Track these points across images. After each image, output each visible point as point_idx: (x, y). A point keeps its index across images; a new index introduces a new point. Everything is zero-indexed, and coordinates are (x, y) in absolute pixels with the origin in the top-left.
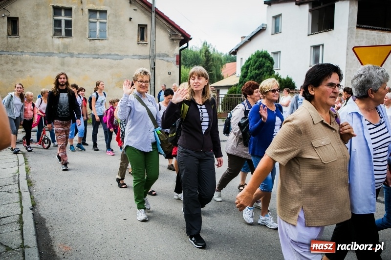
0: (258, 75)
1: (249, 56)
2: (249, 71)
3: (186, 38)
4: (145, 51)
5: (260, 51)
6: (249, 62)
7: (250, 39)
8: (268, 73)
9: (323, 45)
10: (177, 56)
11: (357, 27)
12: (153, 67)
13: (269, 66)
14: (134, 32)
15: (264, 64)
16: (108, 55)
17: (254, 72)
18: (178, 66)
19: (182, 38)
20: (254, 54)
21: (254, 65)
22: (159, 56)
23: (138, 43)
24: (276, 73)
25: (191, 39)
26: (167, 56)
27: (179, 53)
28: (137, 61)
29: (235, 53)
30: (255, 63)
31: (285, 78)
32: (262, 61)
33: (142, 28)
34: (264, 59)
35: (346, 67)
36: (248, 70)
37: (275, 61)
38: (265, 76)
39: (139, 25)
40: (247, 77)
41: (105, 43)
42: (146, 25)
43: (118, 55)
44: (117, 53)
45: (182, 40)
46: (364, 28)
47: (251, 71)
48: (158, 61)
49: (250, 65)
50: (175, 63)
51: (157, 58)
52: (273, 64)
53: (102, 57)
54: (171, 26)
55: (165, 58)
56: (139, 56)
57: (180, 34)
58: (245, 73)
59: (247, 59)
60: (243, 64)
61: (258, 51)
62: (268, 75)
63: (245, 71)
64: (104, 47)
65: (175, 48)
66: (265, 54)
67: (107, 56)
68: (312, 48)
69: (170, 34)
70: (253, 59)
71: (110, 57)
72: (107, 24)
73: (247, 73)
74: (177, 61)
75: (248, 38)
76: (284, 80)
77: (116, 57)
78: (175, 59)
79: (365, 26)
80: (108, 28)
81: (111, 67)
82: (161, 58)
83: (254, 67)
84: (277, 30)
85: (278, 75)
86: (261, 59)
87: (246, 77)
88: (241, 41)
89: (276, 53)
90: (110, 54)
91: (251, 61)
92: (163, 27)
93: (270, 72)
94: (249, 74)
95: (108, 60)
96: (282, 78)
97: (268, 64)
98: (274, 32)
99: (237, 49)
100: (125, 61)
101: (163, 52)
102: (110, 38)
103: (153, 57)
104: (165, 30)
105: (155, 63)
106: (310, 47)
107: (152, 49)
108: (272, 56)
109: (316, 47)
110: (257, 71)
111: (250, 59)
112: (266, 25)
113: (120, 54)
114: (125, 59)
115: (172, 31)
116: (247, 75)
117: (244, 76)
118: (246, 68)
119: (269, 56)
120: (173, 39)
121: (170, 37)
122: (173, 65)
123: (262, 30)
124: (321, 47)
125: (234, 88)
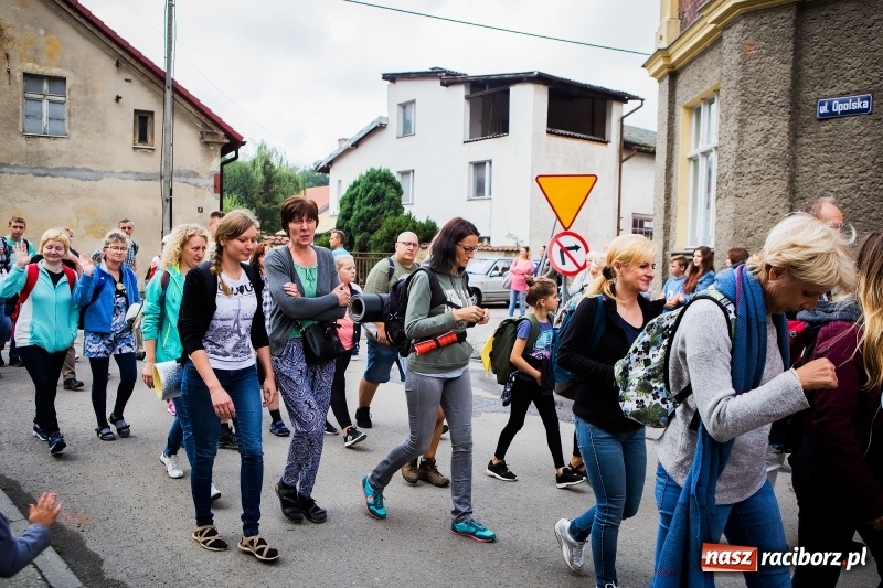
0: (373, 214)
1: (356, 178)
2: (355, 206)
3: (234, 142)
4: (152, 163)
5: (377, 168)
6: (355, 190)
7: (356, 145)
8: (392, 211)
9: (491, 162)
10: (215, 175)
11: (548, 132)
12: (168, 197)
13: (393, 199)
14: (125, 126)
15: (384, 193)
16: (69, 169)
17: (365, 209)
18: (218, 195)
19: (227, 141)
20: (364, 174)
21: (365, 196)
22: (180, 175)
23: (135, 148)
24: (406, 213)
25: (244, 144)
26: (196, 175)
27: (219, 170)
28: (132, 184)
29: (326, 170)
30: (368, 191)
31: (424, 221)
32: (379, 188)
33: (143, 120)
34: (384, 184)
35: (532, 202)
36: (353, 204)
37: (404, 188)
38: (386, 217)
39: (136, 111)
40: (352, 218)
41: (61, 144)
42: (152, 113)
43: (92, 171)
44: (88, 166)
45: (226, 145)
46: (558, 135)
47: (359, 208)
48: (177, 186)
49: (356, 194)
50: (212, 189)
51: (174, 178)
52: (402, 194)
53: (53, 173)
54: (203, 118)
55: (191, 180)
56: (137, 173)
57: (222, 134)
58: (347, 210)
59: (352, 183)
60: (344, 193)
61: (372, 169)
62: (391, 215)
63: (347, 206)
64: (60, 154)
65: (212, 160)
66: (385, 174)
67: (66, 173)
68: (472, 167)
69: (201, 133)
70: (362, 185)
71: (72, 173)
72: (67, 106)
73: (351, 209)
74: (215, 186)
75: (352, 142)
76: (423, 225)
77: (87, 174)
78: (211, 182)
79: (561, 132)
80: (69, 114)
81: (75, 195)
82: (183, 179)
83: (366, 199)
84: (407, 130)
85: (409, 216)
86: (378, 184)
87: (349, 218)
88: (337, 147)
89: (405, 173)
90: (73, 169)
91: (360, 187)
92: (186, 118)
93: (396, 210)
94: (355, 213)
95: (69, 179)
96: (417, 220)
97: (391, 193)
98: (401, 134)
99: (331, 163)
100: (104, 184)
101: (187, 168)
102: (74, 135)
103: (167, 177)
104: (191, 123)
105: (171, 190)
106: (467, 165)
107: (166, 162)
108: (398, 179)
109: (479, 165)
110: (370, 208)
111: (356, 184)
112: (387, 119)
113: (94, 169)
114: (105, 179)
115: (205, 125)
116: (351, 215)
117: (345, 216)
118: (349, 201)
119: (394, 178)
120: (207, 143)
121: (202, 138)
122: (208, 193)
123: (378, 129)
124: (487, 165)
125: (325, 238)
